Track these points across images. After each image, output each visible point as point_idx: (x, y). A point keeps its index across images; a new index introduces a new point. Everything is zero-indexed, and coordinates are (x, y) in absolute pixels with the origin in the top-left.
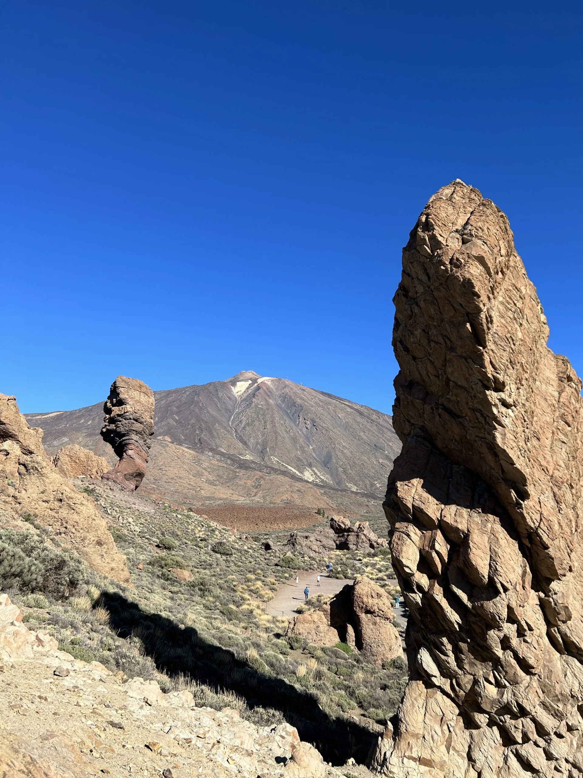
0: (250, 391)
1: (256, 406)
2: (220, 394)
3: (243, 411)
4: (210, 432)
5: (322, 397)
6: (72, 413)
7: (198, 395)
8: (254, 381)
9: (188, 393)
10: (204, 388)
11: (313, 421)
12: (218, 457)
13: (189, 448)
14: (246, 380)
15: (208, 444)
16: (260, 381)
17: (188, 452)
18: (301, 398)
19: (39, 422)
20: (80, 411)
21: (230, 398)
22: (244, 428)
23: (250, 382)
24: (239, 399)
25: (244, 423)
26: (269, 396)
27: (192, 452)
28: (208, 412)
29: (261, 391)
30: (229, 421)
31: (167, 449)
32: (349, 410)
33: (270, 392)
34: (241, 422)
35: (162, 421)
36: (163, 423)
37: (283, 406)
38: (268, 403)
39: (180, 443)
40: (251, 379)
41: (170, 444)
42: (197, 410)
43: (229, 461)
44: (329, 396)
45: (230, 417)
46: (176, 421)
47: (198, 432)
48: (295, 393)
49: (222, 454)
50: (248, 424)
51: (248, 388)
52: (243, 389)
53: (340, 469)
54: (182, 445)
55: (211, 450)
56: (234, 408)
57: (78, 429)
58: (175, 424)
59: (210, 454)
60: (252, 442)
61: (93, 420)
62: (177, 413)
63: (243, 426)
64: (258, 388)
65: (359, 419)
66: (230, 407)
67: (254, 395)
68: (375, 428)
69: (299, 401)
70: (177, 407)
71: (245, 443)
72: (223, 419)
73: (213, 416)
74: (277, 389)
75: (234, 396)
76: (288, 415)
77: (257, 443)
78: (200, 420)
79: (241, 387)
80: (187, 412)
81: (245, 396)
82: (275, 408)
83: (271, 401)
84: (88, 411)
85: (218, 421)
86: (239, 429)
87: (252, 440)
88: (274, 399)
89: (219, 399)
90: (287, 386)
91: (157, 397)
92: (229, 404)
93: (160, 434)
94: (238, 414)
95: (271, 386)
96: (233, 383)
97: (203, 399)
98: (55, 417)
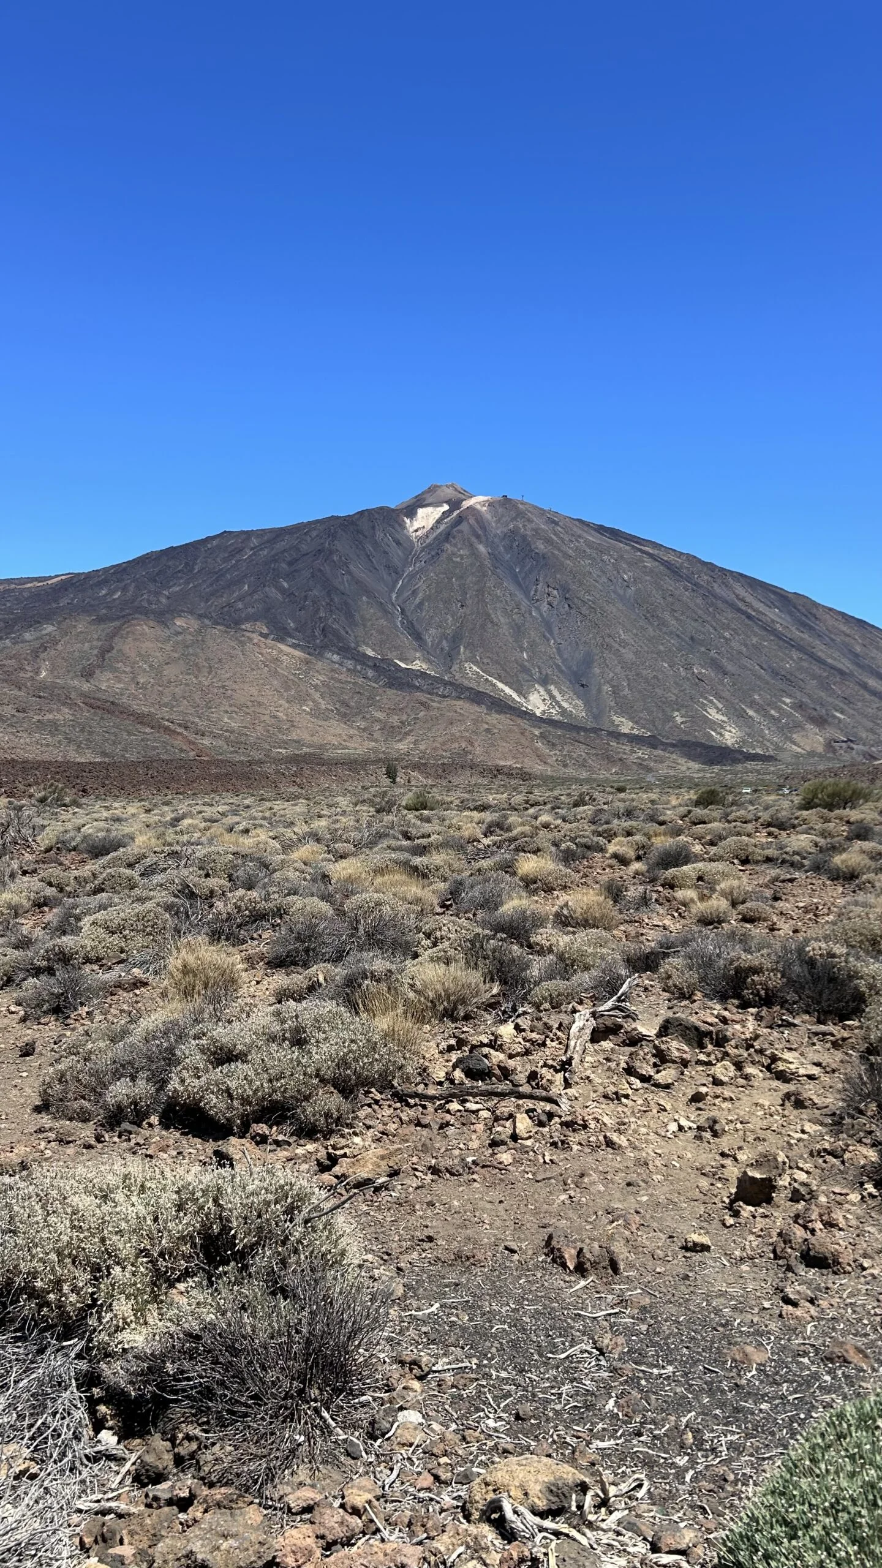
0: (442, 527)
1: (450, 559)
2: (379, 535)
3: (421, 570)
4: (349, 615)
5: (593, 538)
6: (89, 576)
7: (333, 536)
8: (455, 504)
9: (314, 534)
10: (349, 522)
11: (564, 589)
12: (349, 664)
13: (294, 646)
14: (437, 504)
15: (340, 638)
16: (466, 504)
17: (289, 654)
18: (548, 541)
19: (26, 594)
20: (104, 571)
21: (398, 543)
22: (420, 605)
23: (446, 507)
24: (418, 546)
25: (420, 595)
26: (478, 537)
27: (297, 653)
28: (349, 573)
29: (464, 527)
30: (391, 591)
31: (252, 646)
33: (484, 528)
34: (414, 593)
35: (254, 592)
36: (256, 597)
37: (507, 557)
38: (474, 553)
39: (281, 634)
40: (446, 502)
41: (259, 640)
42: (327, 569)
43: (370, 673)
45: (397, 581)
46: (282, 591)
47: (322, 614)
48: (536, 530)
49: (362, 659)
50: (428, 598)
51: (439, 521)
52: (431, 522)
53: (607, 688)
54: (281, 640)
55: (343, 650)
56: (406, 563)
57: (85, 610)
58: (279, 596)
59: (338, 658)
60: (431, 635)
61: (124, 589)
62: (288, 576)
63: (417, 601)
64: (460, 519)
65: (669, 584)
66: (396, 562)
67: (447, 536)
68: (699, 601)
69: (540, 546)
70: (290, 564)
71: (418, 637)
72: (381, 588)
73: (357, 582)
74: (497, 522)
75: (408, 538)
76: (515, 577)
77: (444, 636)
78: (330, 590)
79: (426, 518)
80: (306, 574)
81: (432, 537)
82: (487, 563)
83: (482, 548)
84: (120, 572)
85: (368, 593)
86: (410, 607)
87: (432, 631)
88: (489, 544)
89: (376, 544)
90: (520, 514)
91: (255, 541)
92: (396, 554)
93: (248, 619)
94: (412, 576)
95: (488, 516)
96: (411, 511)
97: (343, 545)
98: (56, 585)
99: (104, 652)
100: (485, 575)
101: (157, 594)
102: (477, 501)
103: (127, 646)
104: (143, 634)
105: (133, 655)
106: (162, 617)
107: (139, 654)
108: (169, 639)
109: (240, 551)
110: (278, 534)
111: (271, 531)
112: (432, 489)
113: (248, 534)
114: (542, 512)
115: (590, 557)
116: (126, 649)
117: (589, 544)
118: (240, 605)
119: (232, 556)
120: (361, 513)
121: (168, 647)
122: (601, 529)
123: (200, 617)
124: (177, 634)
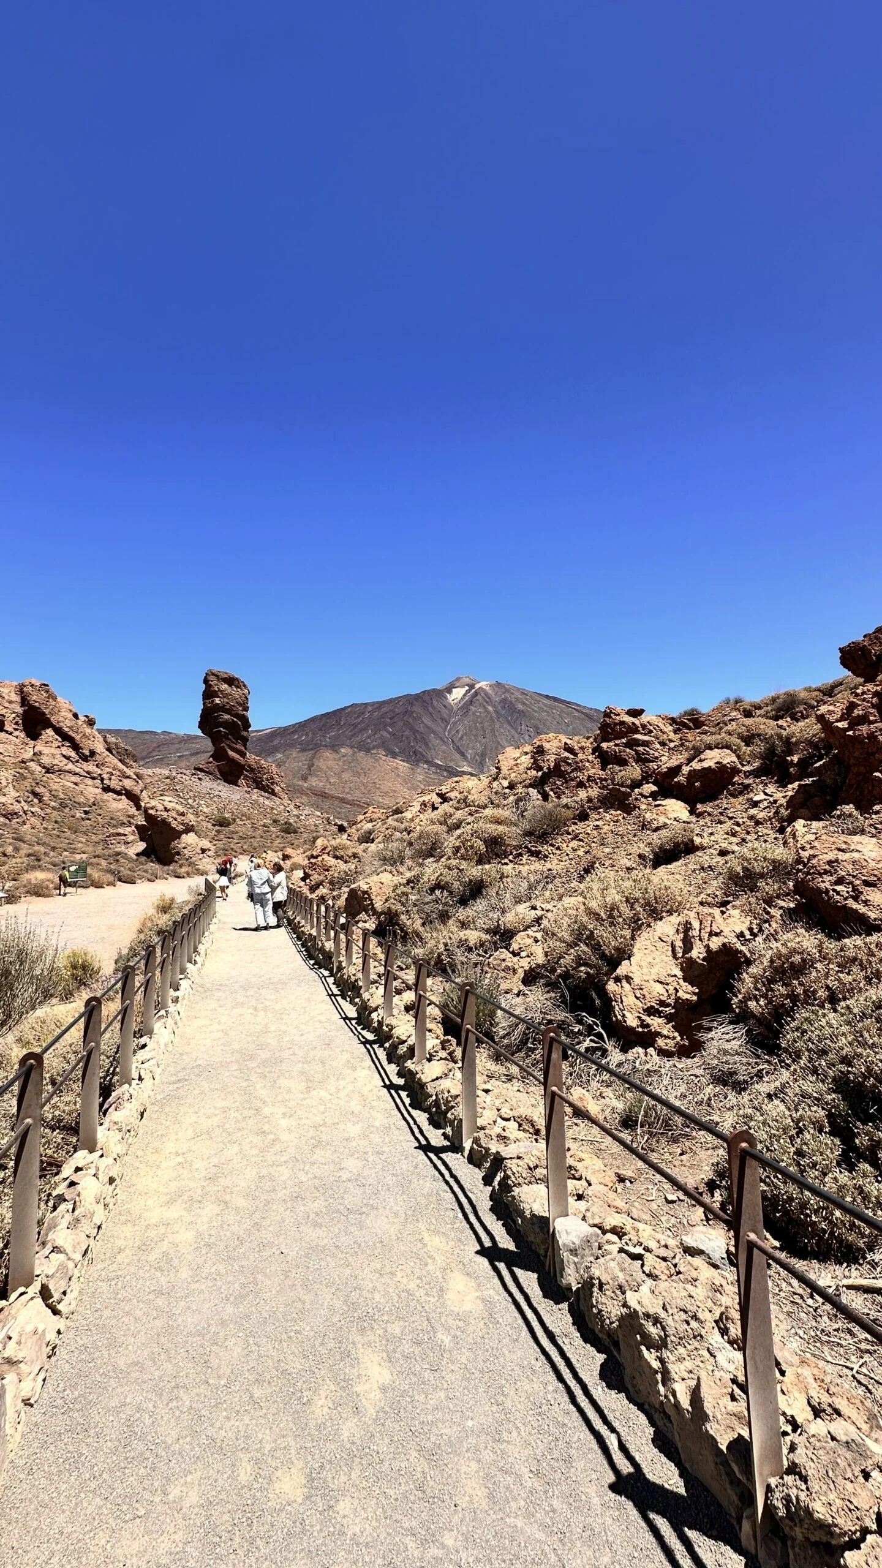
0: (467, 698)
1: (474, 713)
2: (435, 703)
3: (459, 720)
4: (426, 744)
5: (546, 701)
6: (286, 729)
7: (412, 704)
8: (472, 687)
9: (401, 703)
10: (418, 697)
11: (536, 728)
12: (433, 769)
13: (403, 761)
14: (463, 687)
15: (423, 756)
16: (477, 686)
17: (402, 766)
18: (524, 704)
20: (294, 726)
21: (445, 706)
22: (462, 738)
23: (467, 688)
24: (455, 708)
25: (461, 733)
26: (487, 702)
27: (407, 765)
28: (422, 722)
29: (479, 697)
30: (445, 731)
31: (381, 761)
32: (576, 714)
33: (489, 698)
34: (458, 732)
35: (375, 734)
36: (376, 736)
37: (503, 712)
38: (486, 711)
39: (394, 755)
40: (467, 685)
41: (384, 758)
42: (411, 720)
43: (445, 774)
44: (555, 699)
45: (447, 726)
46: (390, 733)
47: (412, 744)
48: (517, 699)
49: (438, 766)
50: (466, 734)
51: (465, 695)
52: (460, 696)
54: (395, 758)
55: (427, 762)
56: (450, 717)
57: (291, 746)
58: (388, 736)
59: (425, 766)
60: (469, 753)
61: (307, 735)
62: (391, 725)
63: (460, 736)
64: (476, 694)
66: (445, 716)
67: (471, 702)
69: (520, 707)
70: (391, 719)
71: (463, 754)
72: (440, 730)
73: (428, 727)
74: (495, 694)
75: (450, 704)
76: (509, 723)
77: (476, 754)
78: (414, 731)
79: (457, 694)
80: (401, 723)
81: (462, 703)
82: (494, 715)
83: (490, 708)
84: (302, 726)
85: (434, 732)
86: (456, 740)
87: (470, 751)
88: (494, 706)
89: (434, 708)
90: (507, 691)
91: (370, 708)
92: (445, 713)
93: (374, 748)
94: (455, 723)
95: (490, 692)
96: (449, 690)
97: (417, 709)
98: (269, 733)
99: (310, 767)
100: (494, 722)
101: (324, 737)
102: (483, 684)
103: (321, 763)
104: (328, 757)
105: (325, 768)
106: (334, 748)
107: (328, 768)
108: (340, 759)
109: (363, 713)
110: (382, 704)
111: (377, 702)
112: (458, 679)
113: (366, 705)
114: (518, 689)
115: (546, 711)
116: (320, 765)
117: (545, 705)
118: (369, 741)
119: (359, 717)
120: (424, 692)
121: (341, 763)
122: (547, 697)
123: (352, 747)
124: (344, 756)
